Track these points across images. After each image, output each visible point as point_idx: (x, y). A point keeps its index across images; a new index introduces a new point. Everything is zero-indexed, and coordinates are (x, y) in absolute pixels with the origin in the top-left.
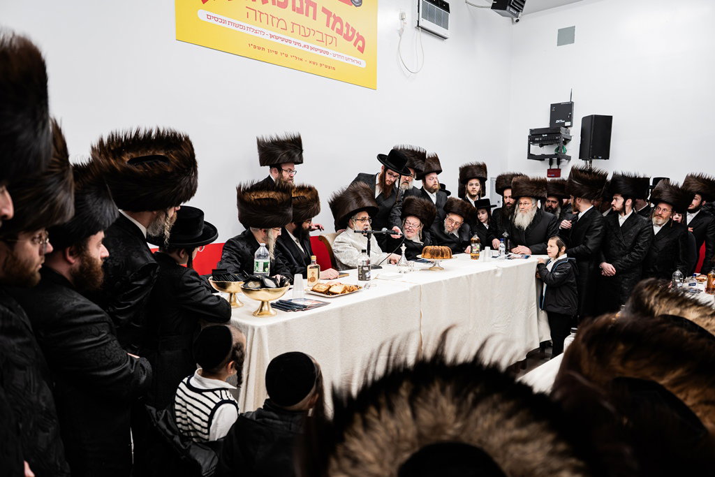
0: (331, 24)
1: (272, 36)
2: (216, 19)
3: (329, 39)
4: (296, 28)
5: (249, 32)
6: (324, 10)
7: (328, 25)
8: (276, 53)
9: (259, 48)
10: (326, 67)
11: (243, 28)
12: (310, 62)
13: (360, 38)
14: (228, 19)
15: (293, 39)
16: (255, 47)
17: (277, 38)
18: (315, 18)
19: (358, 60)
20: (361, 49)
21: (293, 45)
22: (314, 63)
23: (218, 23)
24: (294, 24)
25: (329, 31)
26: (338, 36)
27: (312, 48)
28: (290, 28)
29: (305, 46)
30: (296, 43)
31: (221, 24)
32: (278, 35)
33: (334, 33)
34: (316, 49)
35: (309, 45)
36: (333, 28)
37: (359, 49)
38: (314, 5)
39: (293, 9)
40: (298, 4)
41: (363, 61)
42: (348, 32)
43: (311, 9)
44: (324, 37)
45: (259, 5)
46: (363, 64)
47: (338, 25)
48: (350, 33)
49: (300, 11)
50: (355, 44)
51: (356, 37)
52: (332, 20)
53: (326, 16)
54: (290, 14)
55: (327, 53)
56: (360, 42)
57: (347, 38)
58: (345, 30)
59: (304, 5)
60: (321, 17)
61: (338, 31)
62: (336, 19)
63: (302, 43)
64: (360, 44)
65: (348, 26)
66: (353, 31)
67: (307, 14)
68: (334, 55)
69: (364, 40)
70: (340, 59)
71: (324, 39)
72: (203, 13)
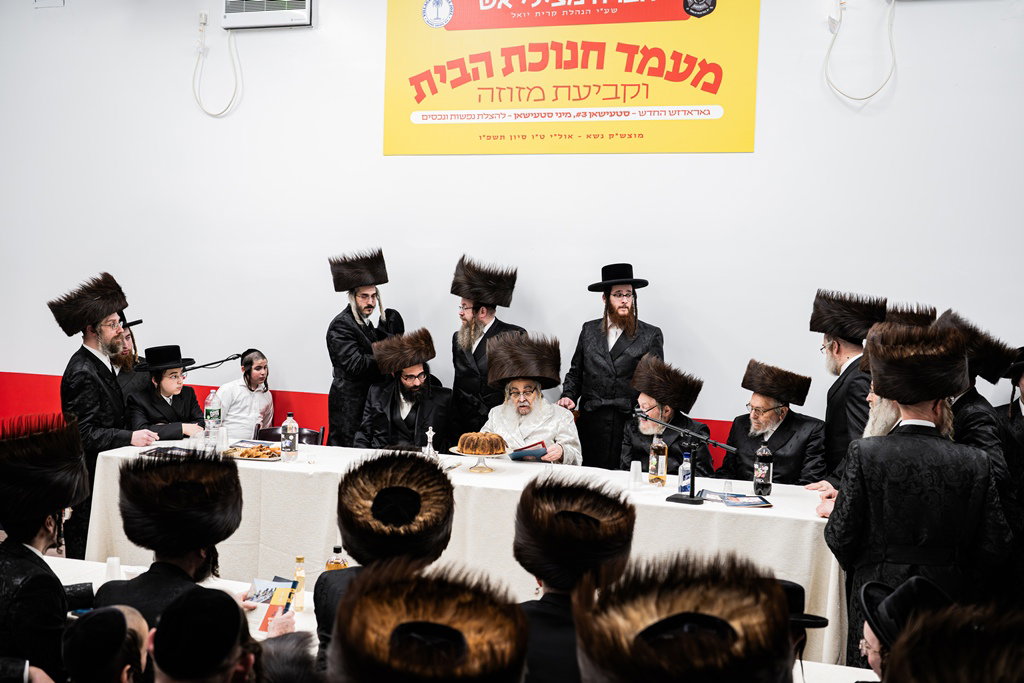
0: (636, 66)
1: (517, 116)
2: (434, 117)
3: (633, 90)
4: (563, 92)
5: (481, 121)
6: (621, 47)
7: (629, 68)
8: (524, 137)
9: (495, 138)
10: (623, 136)
11: (472, 117)
12: (588, 136)
13: (706, 67)
14: (449, 113)
15: (553, 111)
16: (489, 138)
17: (526, 116)
18: (600, 65)
19: (702, 108)
20: (712, 88)
21: (555, 118)
22: (596, 137)
23: (436, 121)
24: (557, 87)
25: (634, 77)
26: (654, 81)
27: (593, 114)
28: (550, 94)
29: (578, 115)
30: (561, 115)
31: (442, 121)
32: (526, 111)
33: (645, 78)
34: (601, 114)
35: (588, 110)
36: (640, 71)
37: (707, 87)
38: (600, 47)
39: (559, 66)
40: (567, 55)
41: (715, 108)
42: (677, 66)
43: (593, 55)
44: (621, 89)
45: (499, 79)
46: (717, 112)
47: (654, 62)
48: (683, 67)
49: (571, 64)
50: (695, 83)
51: (697, 69)
52: (638, 58)
53: (624, 56)
54: (552, 75)
55: (627, 114)
56: (708, 76)
57: (676, 76)
58: (669, 66)
59: (580, 53)
60: (615, 60)
61: (653, 72)
62: (648, 53)
63: (574, 112)
64: (710, 78)
65: (676, 56)
66: (691, 60)
67: (585, 65)
68: (642, 114)
69: (716, 69)
70: (656, 117)
71: (619, 93)
72: (416, 117)
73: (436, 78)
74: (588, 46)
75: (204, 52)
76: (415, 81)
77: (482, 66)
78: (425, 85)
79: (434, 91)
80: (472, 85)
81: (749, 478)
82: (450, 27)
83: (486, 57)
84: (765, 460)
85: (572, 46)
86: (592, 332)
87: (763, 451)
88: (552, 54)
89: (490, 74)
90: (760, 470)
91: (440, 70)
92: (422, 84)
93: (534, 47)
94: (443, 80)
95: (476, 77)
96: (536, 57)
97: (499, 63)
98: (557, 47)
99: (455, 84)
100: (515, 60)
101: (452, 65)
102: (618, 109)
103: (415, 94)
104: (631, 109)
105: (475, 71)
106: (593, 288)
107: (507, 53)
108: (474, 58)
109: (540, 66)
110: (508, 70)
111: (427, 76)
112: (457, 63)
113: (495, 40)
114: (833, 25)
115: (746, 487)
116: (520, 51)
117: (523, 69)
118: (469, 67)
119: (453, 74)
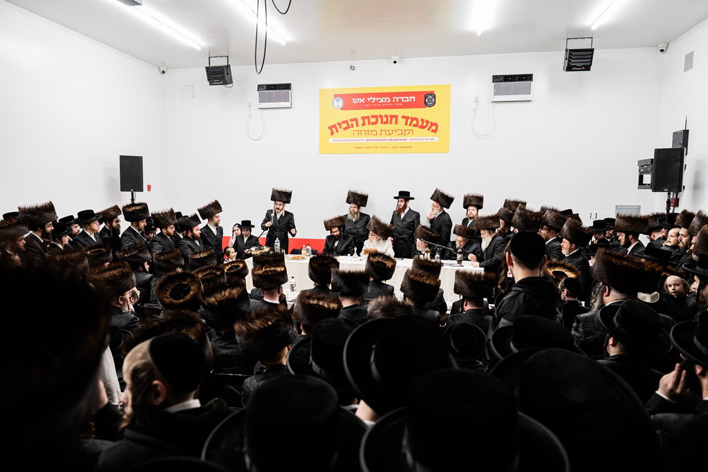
0: (409, 123)
1: (367, 140)
2: (337, 141)
3: (407, 132)
4: (383, 132)
5: (354, 142)
6: (403, 117)
7: (406, 124)
8: (370, 148)
9: (360, 148)
10: (404, 147)
11: (351, 140)
12: (393, 147)
13: (433, 124)
14: (343, 139)
15: (380, 138)
16: (358, 148)
17: (371, 140)
18: (396, 123)
19: (432, 138)
20: (435, 131)
21: (381, 141)
22: (395, 147)
23: (339, 142)
24: (381, 130)
25: (408, 127)
26: (415, 128)
27: (394, 140)
28: (379, 133)
29: (389, 140)
30: (383, 140)
33: (412, 127)
34: (397, 140)
35: (392, 138)
36: (410, 125)
37: (433, 131)
38: (396, 117)
39: (382, 123)
40: (385, 119)
41: (436, 138)
42: (423, 124)
43: (394, 120)
44: (403, 131)
45: (360, 128)
46: (436, 139)
47: (415, 122)
48: (425, 124)
49: (386, 123)
50: (429, 129)
51: (429, 125)
52: (409, 121)
53: (405, 120)
54: (379, 126)
55: (406, 140)
56: (433, 127)
57: (422, 127)
58: (420, 123)
59: (389, 118)
60: (402, 121)
61: (415, 126)
62: (413, 119)
63: (387, 139)
64: (434, 128)
65: (422, 120)
66: (427, 122)
67: (391, 123)
68: (411, 140)
69: (436, 125)
70: (416, 141)
71: (403, 133)
72: (331, 140)
73: (338, 127)
74: (392, 116)
75: (250, 117)
76: (330, 128)
77: (354, 123)
78: (334, 129)
79: (337, 131)
80: (351, 130)
81: (456, 259)
82: (342, 109)
83: (356, 120)
84: (460, 253)
85: (386, 116)
86: (397, 214)
87: (460, 250)
88: (379, 119)
89: (357, 126)
90: (459, 256)
91: (339, 124)
92: (333, 129)
93: (373, 117)
94: (340, 127)
95: (353, 126)
96: (373, 120)
97: (360, 122)
98: (381, 116)
99: (345, 129)
100: (366, 121)
101: (344, 122)
102: (403, 138)
103: (330, 132)
104: (407, 138)
105: (352, 124)
106: (395, 198)
107: (363, 118)
108: (351, 120)
109: (375, 123)
110: (364, 124)
111: (334, 126)
112: (346, 122)
113: (359, 114)
114: (474, 111)
115: (455, 262)
116: (368, 118)
117: (369, 124)
118: (350, 123)
119: (344, 125)
